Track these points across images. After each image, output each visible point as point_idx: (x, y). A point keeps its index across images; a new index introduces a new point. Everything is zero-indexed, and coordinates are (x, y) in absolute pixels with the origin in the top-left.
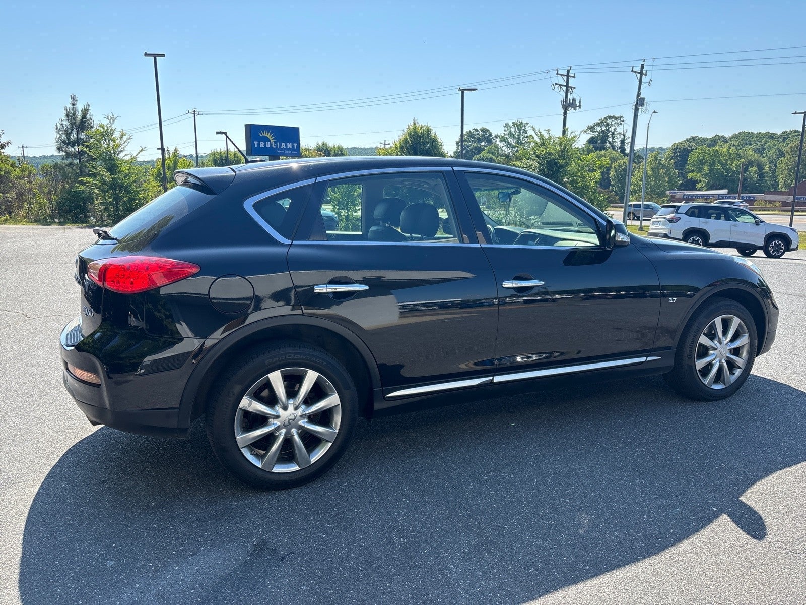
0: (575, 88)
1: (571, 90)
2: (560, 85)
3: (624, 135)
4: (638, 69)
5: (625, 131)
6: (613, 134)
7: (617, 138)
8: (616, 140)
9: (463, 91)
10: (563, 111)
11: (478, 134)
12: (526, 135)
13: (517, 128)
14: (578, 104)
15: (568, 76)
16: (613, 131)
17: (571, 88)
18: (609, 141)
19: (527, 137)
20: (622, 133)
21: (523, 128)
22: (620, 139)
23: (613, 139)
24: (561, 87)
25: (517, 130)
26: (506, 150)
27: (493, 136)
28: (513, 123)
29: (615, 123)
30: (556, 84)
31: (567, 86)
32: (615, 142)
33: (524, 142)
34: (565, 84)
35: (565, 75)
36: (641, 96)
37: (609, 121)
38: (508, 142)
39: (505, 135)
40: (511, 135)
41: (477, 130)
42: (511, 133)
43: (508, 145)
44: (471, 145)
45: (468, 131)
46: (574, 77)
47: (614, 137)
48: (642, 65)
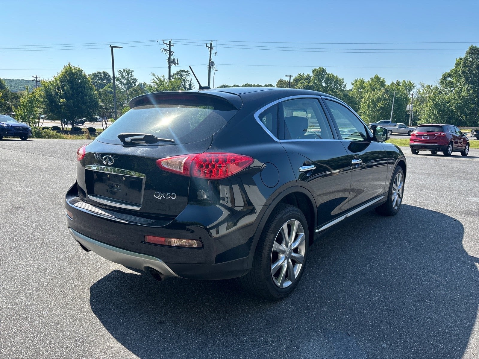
0: (174, 52)
1: (171, 53)
2: (166, 50)
3: (191, 82)
4: (209, 45)
5: (191, 79)
6: (184, 80)
7: (187, 83)
8: (186, 84)
9: (112, 47)
10: (168, 65)
11: (101, 75)
12: (132, 78)
13: (126, 74)
14: (177, 62)
15: (170, 45)
16: (184, 78)
17: (172, 52)
18: (182, 85)
19: (133, 79)
20: (189, 80)
21: (131, 74)
22: (188, 84)
23: (185, 83)
24: (166, 51)
25: (127, 75)
26: (121, 86)
27: (111, 77)
28: (124, 70)
29: (185, 74)
30: (163, 49)
31: (170, 51)
32: (186, 85)
33: (131, 82)
34: (169, 50)
35: (168, 44)
36: (212, 61)
37: (181, 73)
38: (122, 82)
39: (119, 77)
40: (123, 77)
41: (100, 73)
42: (123, 76)
43: (122, 83)
44: (97, 82)
45: (94, 73)
46: (173, 46)
47: (185, 82)
48: (211, 43)
